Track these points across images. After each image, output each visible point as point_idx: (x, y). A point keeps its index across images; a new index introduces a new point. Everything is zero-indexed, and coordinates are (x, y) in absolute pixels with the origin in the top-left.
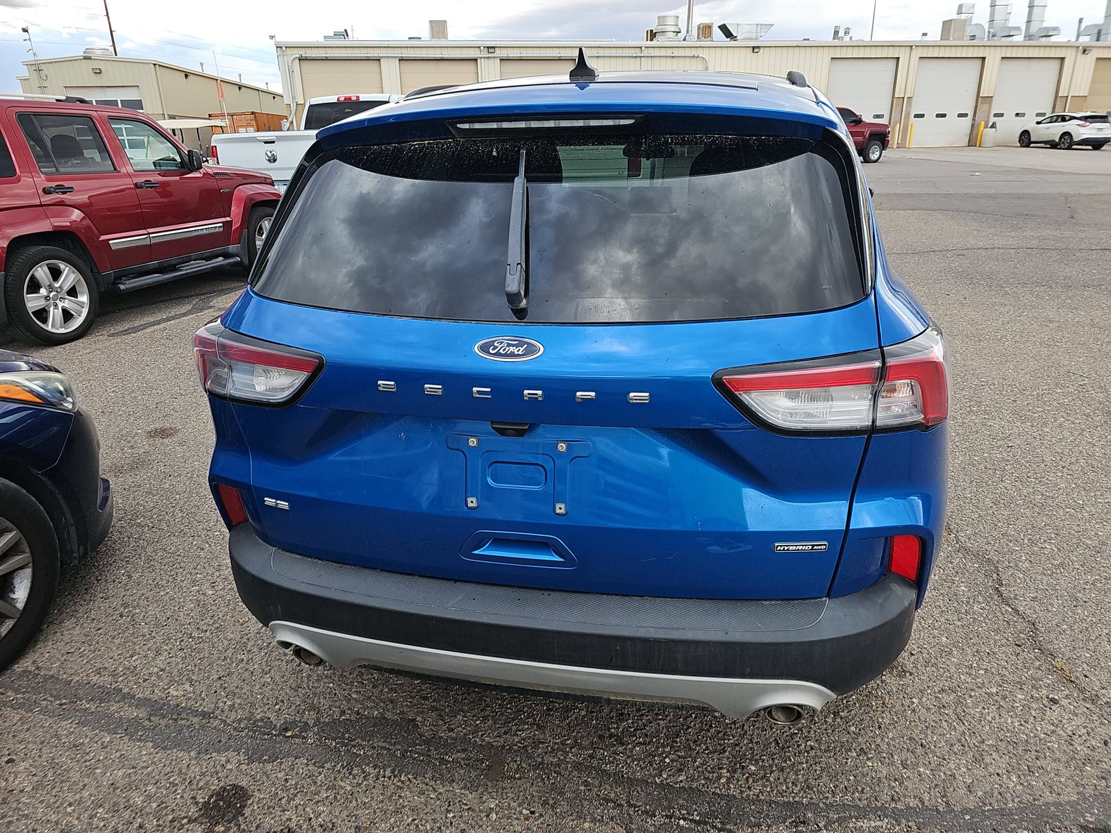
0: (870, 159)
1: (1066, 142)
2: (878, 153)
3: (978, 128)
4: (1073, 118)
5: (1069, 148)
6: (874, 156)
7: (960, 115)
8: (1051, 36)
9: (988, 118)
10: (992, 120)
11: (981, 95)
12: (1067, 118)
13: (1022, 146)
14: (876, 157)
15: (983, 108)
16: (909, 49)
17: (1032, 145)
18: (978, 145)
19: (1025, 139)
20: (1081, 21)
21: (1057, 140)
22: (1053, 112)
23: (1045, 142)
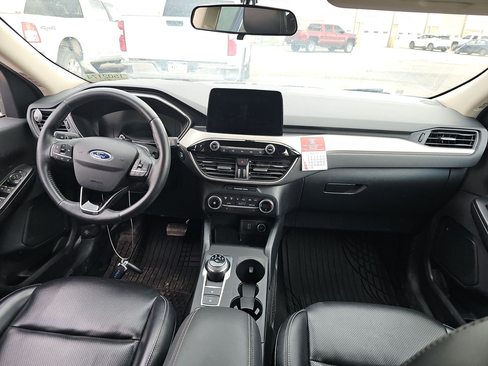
1: (431, 48)
2: (351, 48)
3: (392, 39)
4: (434, 36)
5: (432, 50)
7: (384, 33)
9: (396, 34)
10: (398, 35)
11: (394, 24)
12: (431, 36)
13: (410, 49)
14: (350, 50)
15: (394, 29)
17: (415, 48)
18: (391, 47)
19: (412, 45)
21: (427, 46)
22: (424, 33)
23: (421, 47)
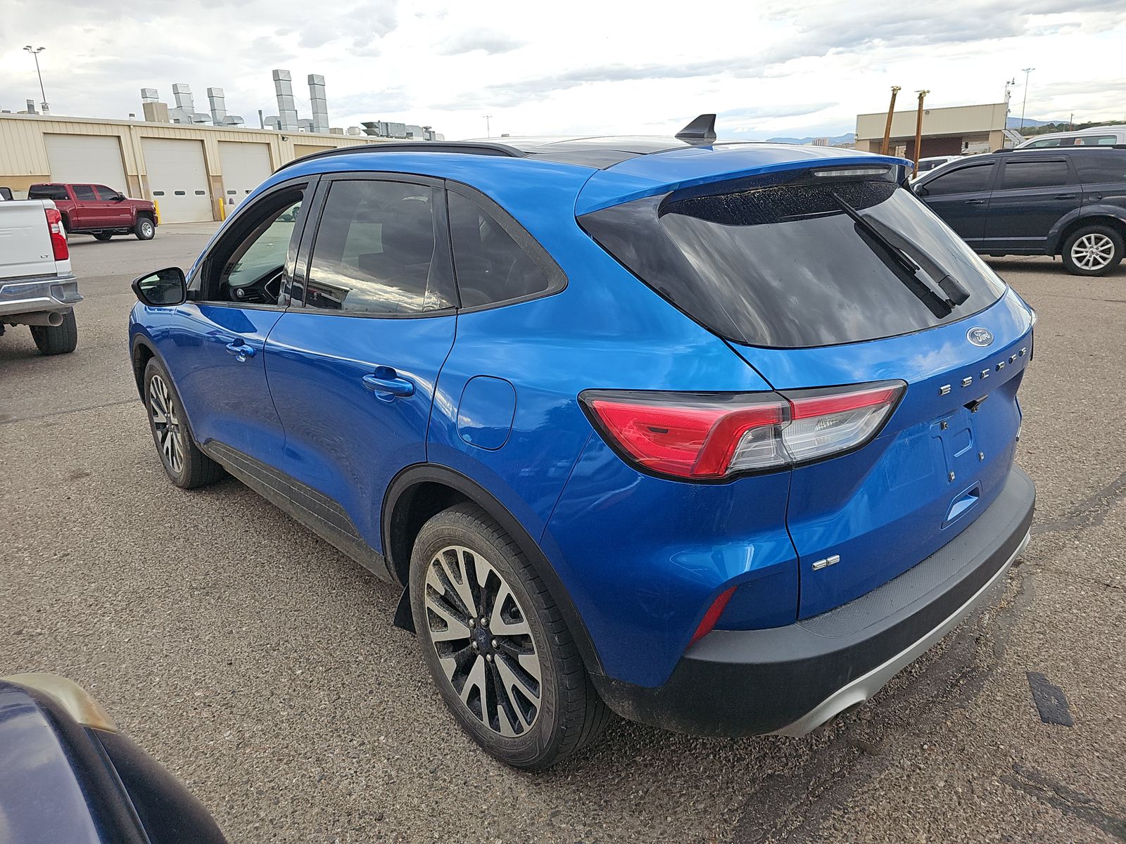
0: (144, 236)
2: (150, 230)
3: (219, 204)
6: (148, 233)
8: (237, 124)
9: (224, 196)
10: (228, 197)
11: (211, 175)
14: (150, 234)
15: (215, 186)
16: (127, 128)
20: (260, 112)
